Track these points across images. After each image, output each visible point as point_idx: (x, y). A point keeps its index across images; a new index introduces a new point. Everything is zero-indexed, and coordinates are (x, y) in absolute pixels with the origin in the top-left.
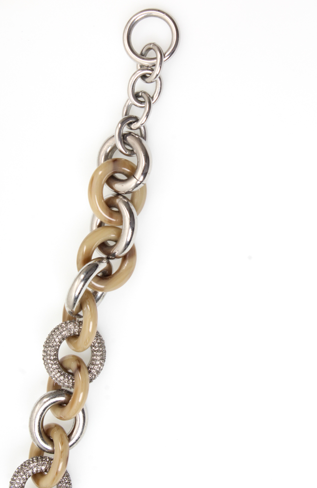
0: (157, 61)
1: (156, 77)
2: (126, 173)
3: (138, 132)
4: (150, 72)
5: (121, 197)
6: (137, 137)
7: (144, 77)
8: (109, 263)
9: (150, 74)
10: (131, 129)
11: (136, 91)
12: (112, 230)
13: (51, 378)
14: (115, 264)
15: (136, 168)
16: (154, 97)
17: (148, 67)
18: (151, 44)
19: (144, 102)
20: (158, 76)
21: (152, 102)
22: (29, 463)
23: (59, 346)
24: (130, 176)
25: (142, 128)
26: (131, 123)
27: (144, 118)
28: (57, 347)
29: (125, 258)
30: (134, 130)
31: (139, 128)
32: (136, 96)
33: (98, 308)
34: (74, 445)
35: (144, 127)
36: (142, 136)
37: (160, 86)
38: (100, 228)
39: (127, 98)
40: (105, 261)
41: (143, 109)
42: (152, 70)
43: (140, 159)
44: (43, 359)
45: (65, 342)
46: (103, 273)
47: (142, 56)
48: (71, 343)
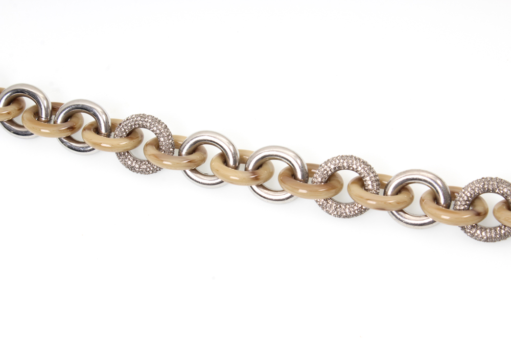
13: (460, 189)
22: (373, 173)
34: (394, 217)
44: (483, 178)
45: (502, 199)
48: (503, 205)
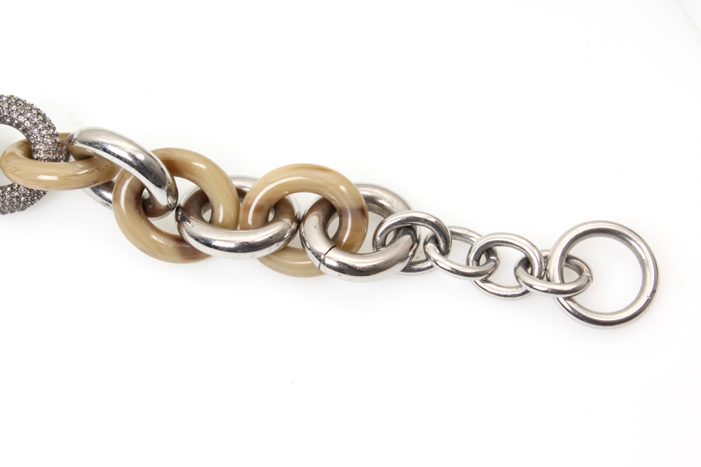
0: (557, 284)
1: (526, 284)
2: (341, 234)
3: (420, 255)
4: (536, 273)
5: (294, 226)
6: (410, 254)
7: (526, 263)
8: (168, 209)
9: (532, 274)
10: (425, 243)
11: (498, 249)
12: (232, 215)
14: (168, 223)
15: (353, 251)
16: (488, 284)
17: (546, 270)
18: (591, 273)
19: (478, 265)
20: (529, 289)
21: (478, 280)
23: (11, 124)
24: (335, 243)
25: (429, 264)
26: (437, 242)
27: (448, 265)
28: (8, 120)
29: (180, 240)
30: (424, 249)
31: (428, 258)
32: (488, 250)
33: (80, 190)
35: (432, 267)
36: (411, 264)
37: (510, 294)
38: (235, 193)
39: (483, 234)
40: (171, 201)
41: (464, 263)
42: (540, 277)
43: (367, 257)
46: (149, 199)
47: (567, 259)
